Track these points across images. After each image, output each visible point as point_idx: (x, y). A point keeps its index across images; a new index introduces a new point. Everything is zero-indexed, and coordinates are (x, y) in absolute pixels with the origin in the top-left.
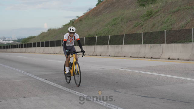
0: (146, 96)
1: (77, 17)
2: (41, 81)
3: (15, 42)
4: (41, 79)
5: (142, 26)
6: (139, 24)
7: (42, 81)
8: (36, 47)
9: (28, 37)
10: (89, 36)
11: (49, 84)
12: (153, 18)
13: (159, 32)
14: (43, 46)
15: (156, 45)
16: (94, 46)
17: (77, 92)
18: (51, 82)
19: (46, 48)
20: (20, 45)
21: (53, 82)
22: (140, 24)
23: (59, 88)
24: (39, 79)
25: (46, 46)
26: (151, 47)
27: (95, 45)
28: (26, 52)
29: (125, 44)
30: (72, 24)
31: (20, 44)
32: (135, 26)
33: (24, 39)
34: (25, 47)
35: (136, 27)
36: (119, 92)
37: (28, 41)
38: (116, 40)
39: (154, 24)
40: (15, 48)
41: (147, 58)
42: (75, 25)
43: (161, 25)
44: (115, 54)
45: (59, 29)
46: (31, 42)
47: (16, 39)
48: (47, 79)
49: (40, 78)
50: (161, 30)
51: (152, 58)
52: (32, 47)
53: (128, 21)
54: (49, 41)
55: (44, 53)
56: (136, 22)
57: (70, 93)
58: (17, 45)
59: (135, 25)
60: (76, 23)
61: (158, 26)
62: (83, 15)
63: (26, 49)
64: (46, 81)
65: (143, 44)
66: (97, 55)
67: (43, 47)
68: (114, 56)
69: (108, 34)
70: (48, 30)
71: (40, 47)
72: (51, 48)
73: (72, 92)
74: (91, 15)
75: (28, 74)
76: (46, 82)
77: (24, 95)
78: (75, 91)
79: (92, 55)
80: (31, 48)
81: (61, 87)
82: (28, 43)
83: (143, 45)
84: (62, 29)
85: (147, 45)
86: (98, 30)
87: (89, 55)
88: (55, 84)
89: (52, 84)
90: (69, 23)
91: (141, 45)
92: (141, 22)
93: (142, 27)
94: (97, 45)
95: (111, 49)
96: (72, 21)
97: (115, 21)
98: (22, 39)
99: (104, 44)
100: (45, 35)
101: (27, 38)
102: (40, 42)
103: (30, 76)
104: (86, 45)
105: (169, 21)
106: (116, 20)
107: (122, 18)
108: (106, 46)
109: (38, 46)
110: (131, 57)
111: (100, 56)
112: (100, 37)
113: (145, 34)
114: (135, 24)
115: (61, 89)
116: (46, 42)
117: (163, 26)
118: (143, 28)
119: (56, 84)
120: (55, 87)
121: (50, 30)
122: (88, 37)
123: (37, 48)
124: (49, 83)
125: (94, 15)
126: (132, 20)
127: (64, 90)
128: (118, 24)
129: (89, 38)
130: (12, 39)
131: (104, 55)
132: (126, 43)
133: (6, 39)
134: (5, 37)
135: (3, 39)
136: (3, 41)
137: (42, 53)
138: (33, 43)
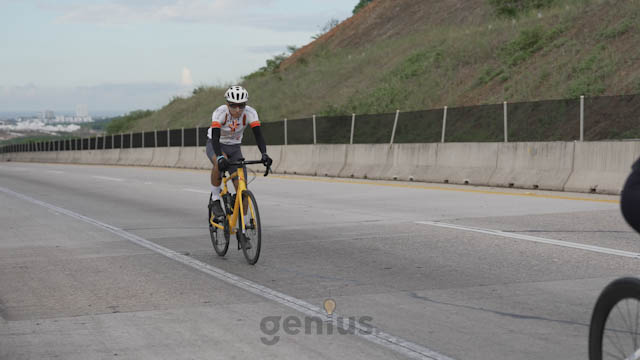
0: (517, 313)
1: (292, 49)
2: (170, 259)
3: (85, 130)
4: (169, 253)
5: (505, 80)
6: (493, 74)
8: (153, 146)
9: (128, 114)
10: (328, 112)
11: (197, 270)
12: (543, 56)
13: (560, 101)
14: (176, 143)
15: (551, 144)
16: (344, 146)
17: (289, 298)
18: (200, 264)
19: (189, 149)
20: (101, 139)
21: (210, 264)
22: (498, 74)
23: (227, 283)
24: (164, 253)
25: (185, 145)
26: (534, 153)
27: (348, 142)
28: (122, 162)
29: (446, 141)
30: (274, 72)
31: (100, 136)
32: (481, 82)
33: (114, 120)
34: (117, 146)
35: (486, 83)
36: (425, 299)
37: (128, 128)
38: (419, 128)
39: (546, 76)
40: (85, 148)
41: (522, 188)
42: (283, 77)
43: (569, 77)
44: (412, 174)
46: (139, 132)
47: (90, 120)
48: (189, 251)
49: (166, 249)
50: (568, 97)
51: (536, 187)
52: (140, 146)
53: (458, 65)
54: (197, 127)
55: (180, 167)
56: (486, 67)
57: (265, 298)
58: (93, 140)
59: (481, 79)
60: (286, 69)
61: (558, 83)
62: (311, 44)
63: (120, 152)
64: (186, 260)
65: (509, 141)
66: (355, 175)
67: (177, 149)
68: (411, 180)
69: (391, 106)
70: (195, 92)
71: (166, 145)
73: (270, 297)
74: (336, 42)
75: (128, 236)
76: (185, 262)
77: (115, 304)
78: (280, 295)
79: (339, 177)
80: (138, 149)
81: (236, 278)
82: (127, 133)
83: (506, 144)
85: (521, 144)
86: (357, 91)
87: (326, 175)
89: (204, 270)
90: (265, 69)
91: (500, 144)
92: (504, 67)
93: (505, 85)
94: (355, 142)
95: (401, 156)
96: (274, 62)
97: (417, 64)
98: (107, 120)
99: (378, 141)
100: (184, 106)
101: (124, 118)
102: (168, 130)
103: (135, 241)
104: (318, 142)
105: (594, 67)
106: (417, 61)
107: (438, 54)
108: (386, 147)
109: (162, 144)
110: (467, 183)
111: (366, 178)
112: (365, 115)
113: (514, 108)
114: (480, 76)
115: (234, 286)
116: (185, 130)
117: (573, 83)
118: (507, 90)
119: (219, 271)
120: (215, 278)
121: (199, 92)
122: (323, 115)
123: (158, 150)
124: (195, 266)
125: (346, 42)
126: (473, 61)
127: (244, 290)
128: (424, 73)
129: (328, 119)
130: (76, 120)
131: (377, 175)
132: (452, 138)
133: (57, 120)
134: (52, 112)
135: (46, 121)
136: (47, 124)
137: (172, 165)
138: (146, 134)
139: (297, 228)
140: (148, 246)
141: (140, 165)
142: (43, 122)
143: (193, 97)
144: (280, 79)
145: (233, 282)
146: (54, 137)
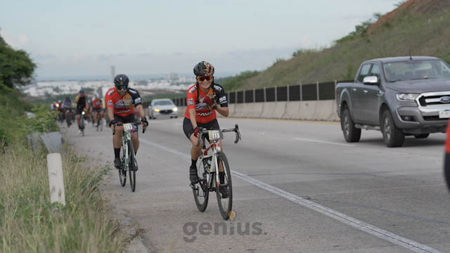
1: (377, 15)
2: (294, 203)
4: (292, 197)
7: (298, 204)
8: (263, 101)
9: (239, 74)
11: (320, 214)
14: (282, 98)
18: (322, 208)
19: (293, 103)
21: (332, 208)
24: (288, 197)
25: (291, 100)
28: (234, 116)
30: (363, 36)
33: (227, 79)
34: (233, 101)
37: (239, 86)
42: (371, 39)
45: (325, 51)
46: (249, 89)
48: (309, 196)
49: (289, 194)
52: (251, 101)
55: (286, 119)
60: (372, 33)
62: (394, 11)
63: (235, 108)
64: (308, 204)
67: (282, 104)
70: (295, 55)
71: (274, 100)
72: (307, 105)
75: (252, 181)
76: (309, 206)
80: (250, 104)
81: (358, 222)
82: (239, 90)
84: (333, 50)
88: (337, 213)
89: (327, 214)
90: (354, 33)
96: (362, 27)
100: (286, 67)
101: (236, 77)
102: (276, 87)
109: (271, 99)
116: (290, 87)
119: (340, 214)
120: (339, 222)
121: (299, 55)
123: (268, 105)
124: (318, 210)
127: (368, 234)
133: (180, 81)
134: (176, 75)
135: (171, 81)
136: (172, 84)
137: (280, 117)
138: (257, 91)
139: (404, 174)
140: (273, 191)
141: (252, 118)
142: (169, 82)
143: (293, 59)
144: (369, 41)
145: (356, 226)
146: (178, 94)
